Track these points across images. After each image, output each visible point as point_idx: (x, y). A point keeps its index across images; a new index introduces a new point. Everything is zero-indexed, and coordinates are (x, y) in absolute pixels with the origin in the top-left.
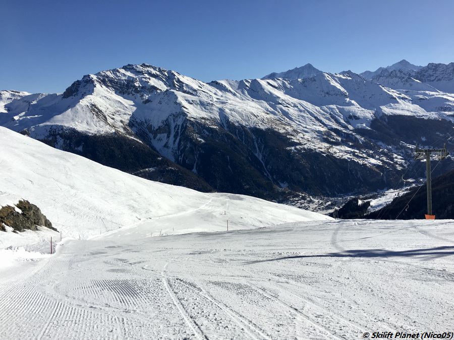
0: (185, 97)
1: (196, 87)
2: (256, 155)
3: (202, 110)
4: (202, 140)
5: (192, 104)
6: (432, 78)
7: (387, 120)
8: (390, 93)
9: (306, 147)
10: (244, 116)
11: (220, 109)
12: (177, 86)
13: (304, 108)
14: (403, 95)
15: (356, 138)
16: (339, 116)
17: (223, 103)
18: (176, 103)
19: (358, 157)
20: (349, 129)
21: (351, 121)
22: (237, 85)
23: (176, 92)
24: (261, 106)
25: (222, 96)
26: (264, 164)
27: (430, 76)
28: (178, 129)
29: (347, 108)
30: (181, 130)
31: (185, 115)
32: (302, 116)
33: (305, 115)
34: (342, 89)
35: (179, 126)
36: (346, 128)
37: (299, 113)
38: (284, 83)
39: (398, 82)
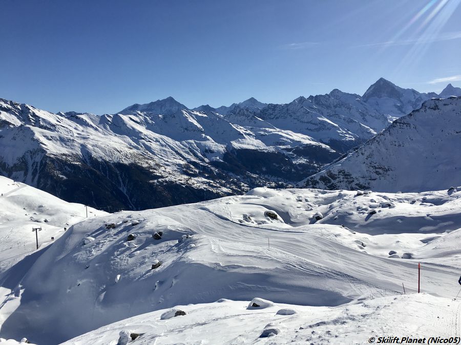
0: (43, 133)
1: (54, 122)
2: (121, 189)
3: (63, 146)
4: (64, 177)
5: (51, 140)
6: (272, 116)
7: (236, 153)
8: (239, 130)
9: (167, 179)
10: (107, 151)
11: (82, 145)
12: (32, 121)
13: (166, 143)
14: (249, 131)
15: (211, 170)
16: (197, 150)
17: (84, 138)
18: (33, 139)
19: (212, 186)
20: (205, 162)
21: (207, 154)
22: (98, 120)
23: (32, 128)
24: (124, 141)
25: (83, 131)
26: (128, 198)
27: (271, 114)
28: (37, 166)
29: (203, 143)
30: (40, 167)
31: (44, 151)
32: (164, 150)
33: (167, 149)
34: (199, 126)
35: (37, 163)
36: (203, 161)
37: (161, 148)
38: (145, 119)
39: (245, 120)
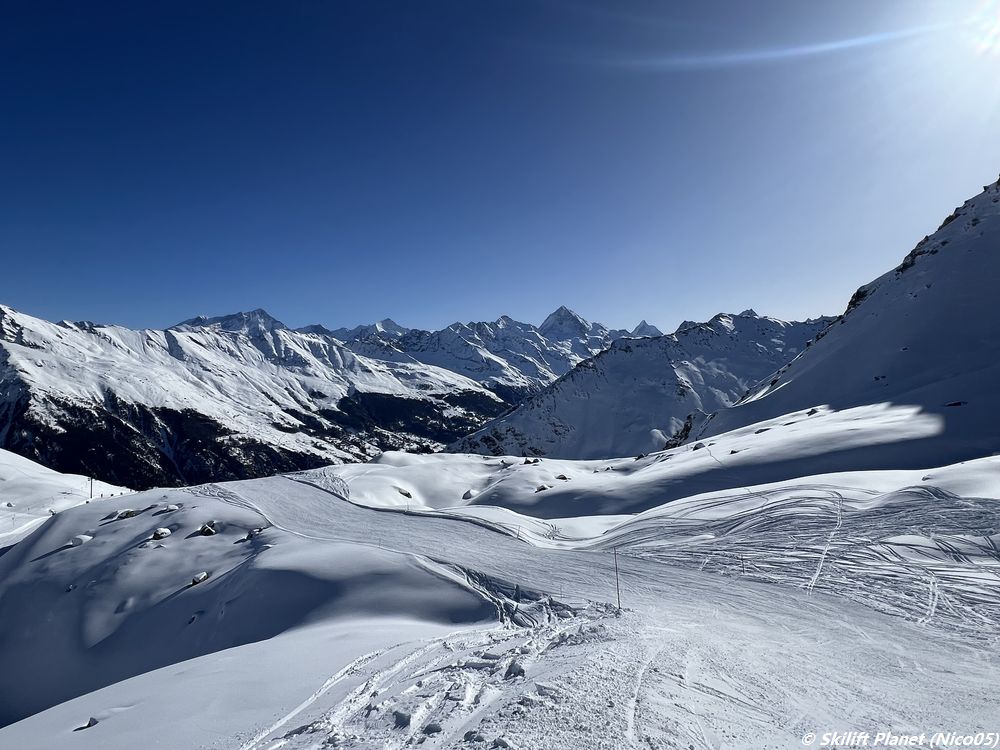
0: (26, 354)
1: (51, 337)
3: (63, 377)
4: (61, 429)
5: (41, 366)
6: (416, 348)
7: (360, 399)
8: (365, 364)
9: (246, 436)
11: (99, 377)
12: (8, 333)
13: (248, 379)
14: (381, 366)
15: (320, 423)
16: (300, 392)
17: (104, 365)
18: (5, 364)
19: (321, 448)
20: (310, 410)
23: (7, 345)
25: (103, 354)
26: (176, 465)
27: (414, 344)
28: (8, 409)
29: (310, 381)
30: (15, 412)
31: (24, 384)
32: (245, 391)
33: (248, 389)
35: (9, 404)
36: (308, 408)
37: (239, 385)
39: (376, 350)
